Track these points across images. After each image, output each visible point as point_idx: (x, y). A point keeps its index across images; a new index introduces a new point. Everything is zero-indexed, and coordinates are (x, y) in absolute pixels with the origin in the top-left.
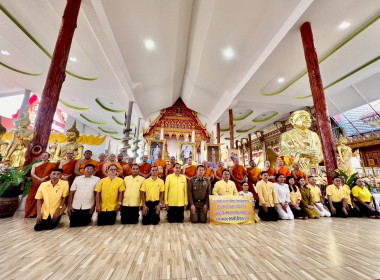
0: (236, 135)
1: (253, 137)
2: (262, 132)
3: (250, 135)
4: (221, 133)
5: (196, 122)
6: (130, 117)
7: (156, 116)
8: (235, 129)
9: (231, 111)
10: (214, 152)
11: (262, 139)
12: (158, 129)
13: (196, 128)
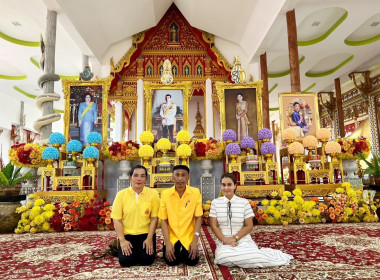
0: (305, 83)
1: (347, 86)
2: (367, 73)
3: (337, 81)
4: (271, 82)
5: (214, 58)
6: (53, 47)
7: (122, 51)
8: (303, 69)
9: (291, 16)
10: (242, 105)
11: (367, 88)
12: (130, 79)
13: (213, 73)
